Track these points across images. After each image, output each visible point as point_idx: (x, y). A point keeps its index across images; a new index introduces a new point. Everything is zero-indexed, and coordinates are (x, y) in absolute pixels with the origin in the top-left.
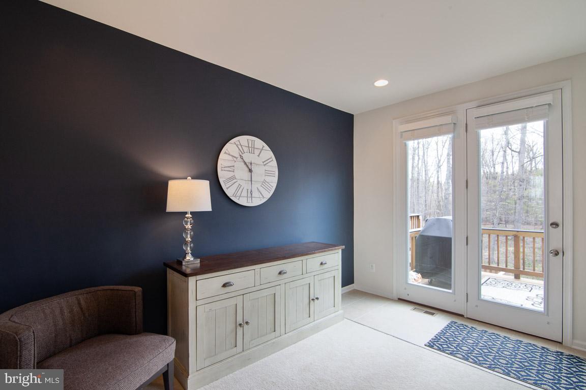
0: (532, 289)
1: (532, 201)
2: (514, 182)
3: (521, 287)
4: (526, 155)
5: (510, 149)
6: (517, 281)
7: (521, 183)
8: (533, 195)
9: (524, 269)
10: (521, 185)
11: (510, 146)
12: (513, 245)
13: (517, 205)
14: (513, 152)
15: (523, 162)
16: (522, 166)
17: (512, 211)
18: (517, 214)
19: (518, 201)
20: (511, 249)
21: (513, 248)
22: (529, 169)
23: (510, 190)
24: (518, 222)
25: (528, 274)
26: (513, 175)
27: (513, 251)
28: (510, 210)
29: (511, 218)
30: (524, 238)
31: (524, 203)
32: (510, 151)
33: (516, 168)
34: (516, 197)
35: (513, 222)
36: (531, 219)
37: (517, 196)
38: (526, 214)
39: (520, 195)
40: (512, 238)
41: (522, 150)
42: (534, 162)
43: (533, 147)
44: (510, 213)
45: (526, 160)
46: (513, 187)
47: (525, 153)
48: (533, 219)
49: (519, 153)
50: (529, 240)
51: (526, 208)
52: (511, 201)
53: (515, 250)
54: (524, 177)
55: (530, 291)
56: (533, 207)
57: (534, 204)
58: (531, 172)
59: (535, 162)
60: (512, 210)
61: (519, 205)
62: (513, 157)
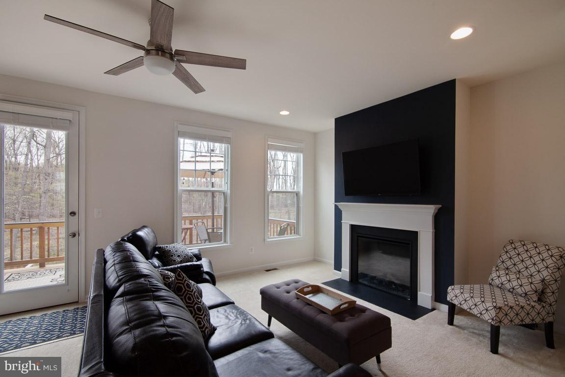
0: (56, 272)
1: (57, 194)
2: (39, 175)
3: (47, 273)
4: (52, 150)
5: (36, 141)
6: (42, 270)
7: (46, 177)
8: (58, 189)
9: (48, 257)
10: (46, 179)
11: (35, 139)
12: (38, 239)
13: (43, 199)
14: (38, 145)
15: (49, 156)
16: (48, 160)
17: (37, 205)
18: (42, 208)
19: (43, 195)
20: (36, 243)
21: (38, 242)
22: (55, 163)
23: (35, 183)
24: (43, 215)
25: (53, 260)
26: (38, 167)
27: (38, 246)
28: (35, 203)
29: (36, 212)
30: (49, 228)
31: (50, 197)
32: (35, 144)
33: (42, 160)
34: (41, 191)
35: (38, 216)
36: (56, 212)
37: (42, 189)
38: (52, 207)
39: (45, 189)
40: (37, 233)
41: (48, 144)
42: (59, 157)
43: (59, 143)
44: (35, 207)
45: (52, 156)
46: (38, 181)
47: (51, 148)
48: (58, 212)
49: (45, 147)
50: (53, 230)
51: (51, 201)
52: (36, 195)
53: (40, 244)
54: (50, 171)
55: (54, 274)
56: (58, 200)
57: (60, 197)
58: (56, 166)
59: (61, 159)
60: (36, 203)
61: (45, 198)
62: (38, 150)
